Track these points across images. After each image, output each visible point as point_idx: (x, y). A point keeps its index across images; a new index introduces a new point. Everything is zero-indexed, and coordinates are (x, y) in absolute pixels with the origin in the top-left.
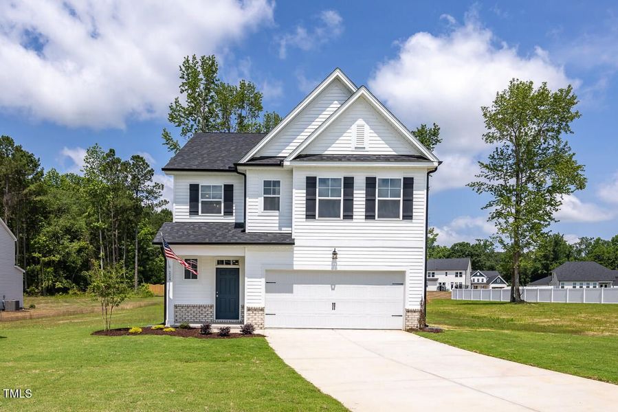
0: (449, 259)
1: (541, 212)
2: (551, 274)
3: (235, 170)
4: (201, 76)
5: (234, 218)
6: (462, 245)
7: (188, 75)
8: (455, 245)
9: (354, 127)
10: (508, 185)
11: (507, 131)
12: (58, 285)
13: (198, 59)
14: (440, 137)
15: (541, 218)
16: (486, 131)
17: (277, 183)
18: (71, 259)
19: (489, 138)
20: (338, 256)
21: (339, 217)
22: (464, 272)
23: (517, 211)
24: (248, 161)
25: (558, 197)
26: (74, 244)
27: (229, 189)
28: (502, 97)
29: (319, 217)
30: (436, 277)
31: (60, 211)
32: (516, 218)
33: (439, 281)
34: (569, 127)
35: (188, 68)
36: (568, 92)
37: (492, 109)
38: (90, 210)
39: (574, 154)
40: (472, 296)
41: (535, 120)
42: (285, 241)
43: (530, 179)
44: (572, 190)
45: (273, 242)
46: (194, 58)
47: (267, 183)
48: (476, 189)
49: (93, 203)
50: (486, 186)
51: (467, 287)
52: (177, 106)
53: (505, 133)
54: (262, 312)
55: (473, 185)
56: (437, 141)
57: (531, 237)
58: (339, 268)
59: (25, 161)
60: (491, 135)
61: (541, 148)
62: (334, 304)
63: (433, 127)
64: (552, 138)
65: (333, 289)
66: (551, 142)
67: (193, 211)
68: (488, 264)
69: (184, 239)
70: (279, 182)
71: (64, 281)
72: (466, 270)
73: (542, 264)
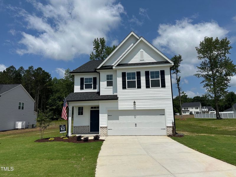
0: (193, 103)
1: (223, 83)
2: (232, 107)
3: (96, 72)
4: (100, 44)
5: (97, 90)
6: (197, 97)
7: (96, 44)
8: (195, 97)
9: (139, 52)
10: (209, 74)
11: (205, 54)
12: (55, 117)
13: (99, 39)
14: (182, 59)
15: (223, 85)
16: (198, 55)
17: (111, 76)
18: (60, 108)
19: (200, 58)
20: (136, 103)
21: (136, 87)
22: (198, 107)
23: (214, 83)
24: (100, 68)
25: (229, 77)
26: (60, 102)
27: (95, 79)
28: (202, 43)
29: (128, 88)
30: (188, 109)
31: (57, 91)
32: (214, 86)
33: (190, 111)
34: (228, 52)
35: (95, 42)
36: (226, 40)
37: (199, 47)
38: (66, 90)
39: (232, 61)
40: (202, 116)
41: (215, 50)
42: (114, 98)
43: (217, 71)
44: (234, 74)
45: (110, 99)
46: (98, 39)
47: (108, 76)
48: (197, 76)
49: (67, 88)
50: (201, 75)
51: (200, 113)
52: (92, 54)
53: (205, 56)
54: (106, 129)
55: (196, 75)
56: (181, 60)
57: (221, 93)
58: (137, 109)
59: (45, 75)
60: (200, 56)
61: (219, 60)
62: (136, 124)
63: (179, 56)
64: (223, 56)
65: (135, 118)
66: (223, 57)
67: (82, 88)
68: (208, 104)
69: (75, 99)
70: (112, 75)
71: (57, 116)
72: (199, 106)
73: (228, 103)
